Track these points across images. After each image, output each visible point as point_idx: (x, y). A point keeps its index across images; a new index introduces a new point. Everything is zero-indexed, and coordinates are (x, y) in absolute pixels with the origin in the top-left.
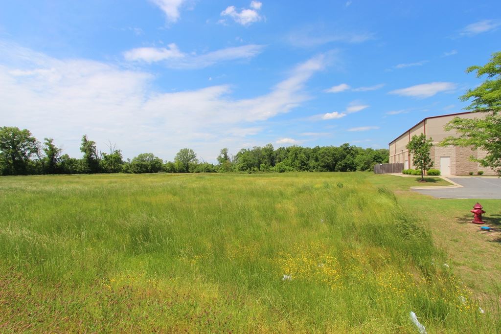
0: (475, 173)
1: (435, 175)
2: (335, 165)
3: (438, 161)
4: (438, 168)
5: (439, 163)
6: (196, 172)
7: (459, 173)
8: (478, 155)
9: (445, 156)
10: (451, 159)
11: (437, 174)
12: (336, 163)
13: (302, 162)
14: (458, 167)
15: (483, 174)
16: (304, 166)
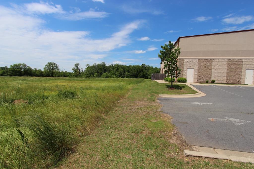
0: (210, 81)
1: (183, 82)
2: (137, 75)
3: (186, 72)
4: (185, 76)
5: (186, 73)
6: (57, 77)
7: (199, 81)
8: (213, 68)
9: (191, 67)
10: (194, 71)
11: (185, 81)
12: (138, 74)
13: (121, 72)
14: (199, 76)
15: (215, 82)
16: (122, 75)
